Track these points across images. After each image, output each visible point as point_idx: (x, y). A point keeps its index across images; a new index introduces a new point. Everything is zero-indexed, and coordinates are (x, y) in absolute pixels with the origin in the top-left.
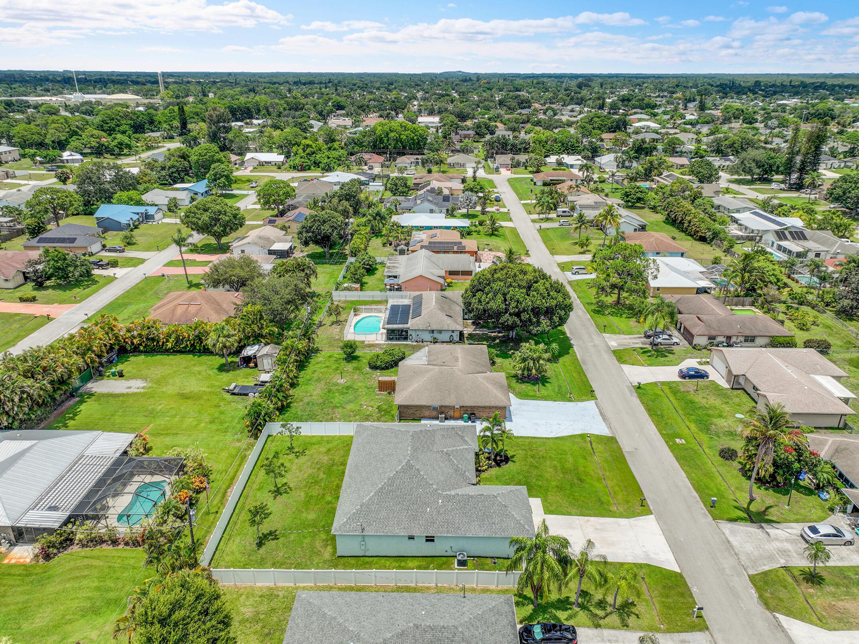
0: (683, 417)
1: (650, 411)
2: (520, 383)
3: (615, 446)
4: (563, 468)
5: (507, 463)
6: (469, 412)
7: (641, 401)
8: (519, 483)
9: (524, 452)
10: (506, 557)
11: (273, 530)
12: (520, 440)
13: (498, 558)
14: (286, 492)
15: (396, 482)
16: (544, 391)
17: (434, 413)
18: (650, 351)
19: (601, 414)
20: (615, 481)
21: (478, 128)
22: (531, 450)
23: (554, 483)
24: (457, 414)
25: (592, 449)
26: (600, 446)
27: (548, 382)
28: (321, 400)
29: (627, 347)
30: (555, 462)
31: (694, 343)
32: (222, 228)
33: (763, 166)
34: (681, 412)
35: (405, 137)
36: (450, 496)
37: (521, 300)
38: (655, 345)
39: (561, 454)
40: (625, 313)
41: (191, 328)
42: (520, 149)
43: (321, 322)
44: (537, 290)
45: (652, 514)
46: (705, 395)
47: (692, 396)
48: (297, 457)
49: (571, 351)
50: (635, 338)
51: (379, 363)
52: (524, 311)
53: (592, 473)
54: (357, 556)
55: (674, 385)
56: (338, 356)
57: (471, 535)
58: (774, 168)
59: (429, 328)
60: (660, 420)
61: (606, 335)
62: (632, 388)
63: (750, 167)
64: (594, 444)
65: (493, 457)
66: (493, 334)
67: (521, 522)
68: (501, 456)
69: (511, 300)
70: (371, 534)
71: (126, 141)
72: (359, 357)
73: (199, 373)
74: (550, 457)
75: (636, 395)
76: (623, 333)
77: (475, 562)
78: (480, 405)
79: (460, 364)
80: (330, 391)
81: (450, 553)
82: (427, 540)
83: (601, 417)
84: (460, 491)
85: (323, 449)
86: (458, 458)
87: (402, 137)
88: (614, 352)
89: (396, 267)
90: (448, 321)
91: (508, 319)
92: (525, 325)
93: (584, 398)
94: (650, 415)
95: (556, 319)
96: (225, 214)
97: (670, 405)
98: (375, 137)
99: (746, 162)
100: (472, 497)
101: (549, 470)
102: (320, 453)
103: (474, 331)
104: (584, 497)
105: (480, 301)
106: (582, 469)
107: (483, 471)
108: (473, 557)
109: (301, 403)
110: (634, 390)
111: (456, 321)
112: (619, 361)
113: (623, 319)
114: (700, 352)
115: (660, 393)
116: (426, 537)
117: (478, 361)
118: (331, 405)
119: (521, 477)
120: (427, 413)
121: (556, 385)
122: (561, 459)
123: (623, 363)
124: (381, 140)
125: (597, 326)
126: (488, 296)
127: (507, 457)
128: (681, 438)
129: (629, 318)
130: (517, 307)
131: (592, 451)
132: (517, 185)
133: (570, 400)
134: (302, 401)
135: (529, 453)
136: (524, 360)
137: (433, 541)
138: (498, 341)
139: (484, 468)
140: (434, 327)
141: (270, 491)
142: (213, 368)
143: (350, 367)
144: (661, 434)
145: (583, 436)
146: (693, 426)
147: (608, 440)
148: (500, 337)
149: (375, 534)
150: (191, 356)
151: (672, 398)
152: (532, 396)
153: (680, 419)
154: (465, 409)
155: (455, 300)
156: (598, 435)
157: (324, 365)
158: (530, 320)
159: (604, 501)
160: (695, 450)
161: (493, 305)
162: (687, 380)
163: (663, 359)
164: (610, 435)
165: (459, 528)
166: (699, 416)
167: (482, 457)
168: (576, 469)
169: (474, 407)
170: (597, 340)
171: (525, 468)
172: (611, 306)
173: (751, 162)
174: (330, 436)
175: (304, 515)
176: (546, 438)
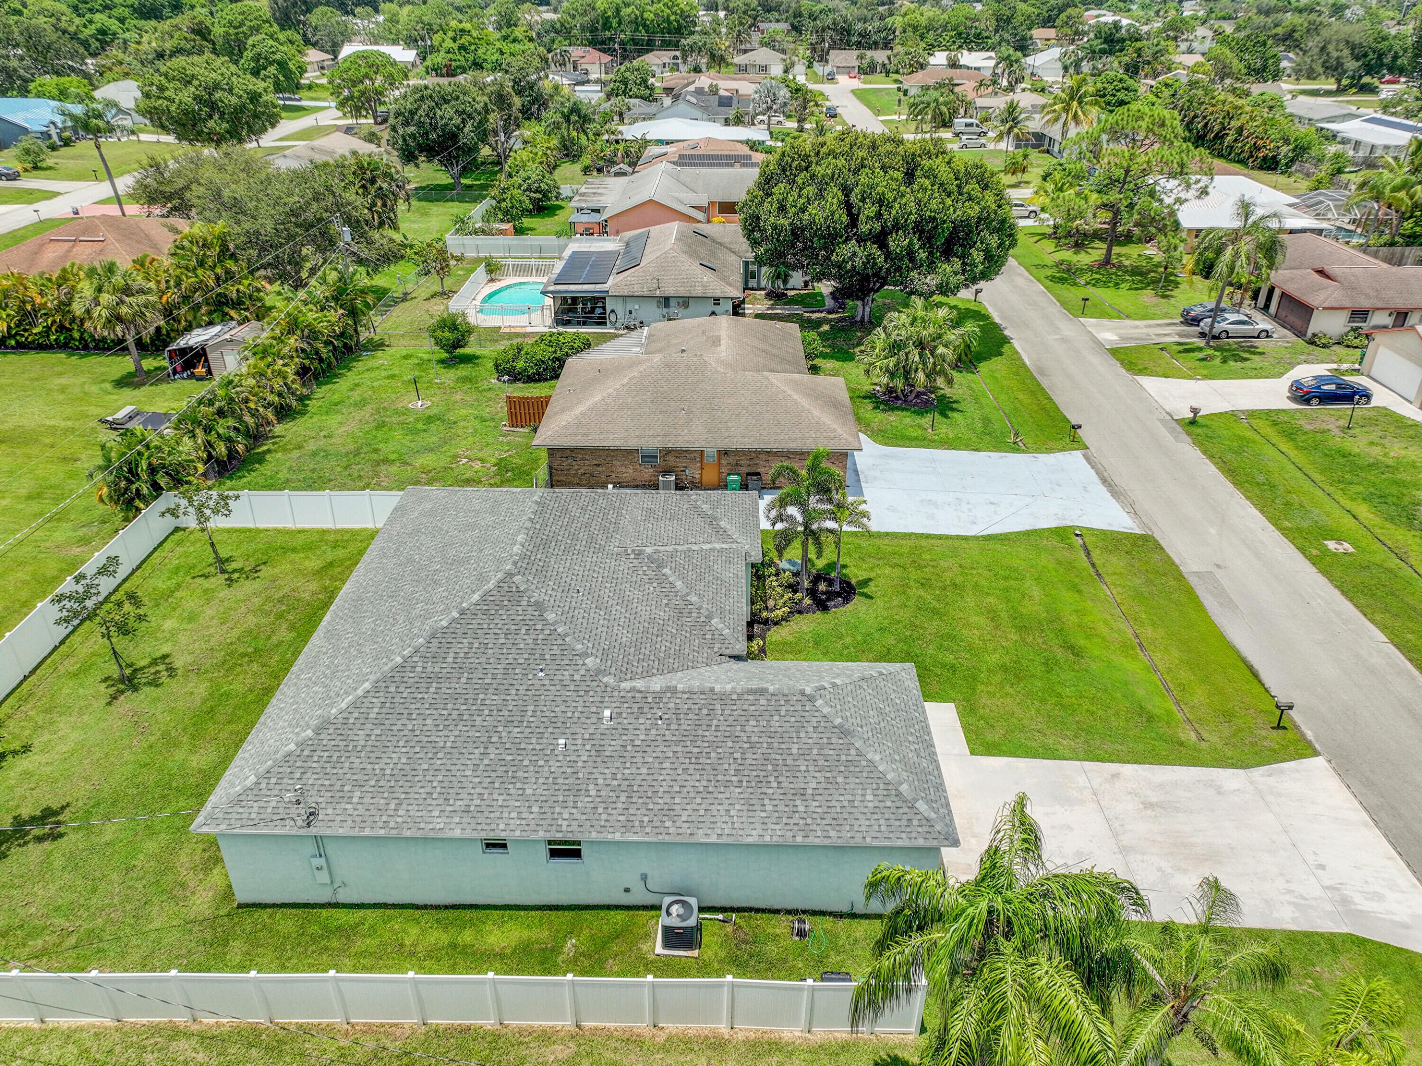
0: (1331, 490)
1: (1232, 473)
2: (884, 410)
3: (1155, 556)
4: (1014, 615)
5: (847, 600)
6: (744, 470)
7: (1204, 452)
8: (886, 656)
9: (897, 572)
10: (845, 909)
11: (55, 806)
12: (886, 542)
13: (814, 913)
14: (155, 683)
15: (455, 648)
16: (944, 427)
17: (647, 473)
18: (1200, 349)
19: (1104, 481)
20: (1175, 653)
21: (795, 17)
22: (920, 567)
23: (993, 659)
24: (710, 476)
25: (1093, 565)
26: (1113, 559)
27: (954, 410)
28: (351, 447)
29: (1145, 343)
30: (991, 600)
31: (1309, 334)
32: (225, 125)
33: (1365, 55)
34: (1317, 477)
35: (652, 16)
36: (645, 693)
37: (890, 196)
38: (1214, 337)
39: (1006, 578)
40: (1124, 281)
41: (50, 280)
42: (876, 43)
43: (406, 294)
44: (931, 174)
45: (1316, 753)
46: (1373, 437)
47: (1337, 440)
48: (230, 582)
49: (1006, 349)
50: (1159, 325)
51: (520, 364)
52: (896, 227)
53: (1105, 631)
54: (306, 906)
55: (1283, 418)
56: (426, 357)
57: (713, 839)
58: (1387, 60)
59: (658, 293)
60: (1268, 494)
61: (1089, 322)
62: (1175, 425)
63: (1338, 58)
64: (1096, 554)
65: (806, 584)
66: (814, 316)
67: (904, 788)
68: (830, 582)
69: (863, 200)
70: (341, 831)
71: (113, 28)
72: (477, 358)
73: (63, 389)
74: (976, 584)
75: (1189, 439)
76: (1128, 317)
77: (729, 928)
78: (774, 446)
79: (725, 350)
80: (381, 426)
81: (639, 896)
82: (555, 853)
83: (1105, 489)
84: (682, 681)
85: (313, 563)
86: (692, 576)
87: (646, 15)
88: (1114, 352)
89: (601, 194)
90: (707, 277)
91: (854, 254)
92: (899, 269)
93: (1051, 444)
94: (1237, 484)
95: (977, 256)
96: (231, 91)
97: (1285, 460)
98: (593, 14)
99: (1331, 48)
100: (723, 697)
101: (974, 619)
102: (300, 572)
103: (768, 309)
104: (1093, 700)
105: (782, 209)
106: (1074, 619)
107: (776, 623)
108: (724, 910)
109: (295, 454)
110: (1180, 429)
111: (725, 280)
112: (1128, 370)
113: (1120, 292)
114: (1327, 350)
115: (1249, 434)
116: (550, 842)
117: (775, 351)
118: (375, 456)
119: (891, 640)
120: (627, 473)
121: (977, 416)
122: (1007, 589)
123: (1143, 371)
124: (607, 25)
125: (1063, 304)
126: (805, 192)
127: (849, 584)
128: (1339, 540)
129: (1136, 289)
130: (879, 215)
131: (1092, 571)
132: (872, 98)
133: (1015, 448)
134: (300, 447)
135: (914, 575)
136: (895, 347)
137: (576, 854)
138: (826, 328)
139: (779, 613)
140: (670, 290)
141: (106, 680)
142: (104, 381)
143: (449, 376)
144: (1281, 529)
145: (1061, 534)
146: (1363, 510)
147: (1134, 544)
148: (831, 320)
149: (356, 832)
150: (63, 355)
151: (1284, 447)
152: (916, 439)
153: (1320, 493)
154: (731, 460)
155: (726, 242)
156: (1103, 532)
157: (384, 374)
158: (911, 254)
159: (1156, 711)
160: (1390, 571)
161: (816, 213)
162: (1315, 407)
163: (1239, 364)
164: (1138, 531)
165: (669, 811)
166: (1374, 485)
167: (772, 581)
168: (1055, 619)
169: (759, 452)
170: (1068, 328)
171: (904, 615)
172: (1090, 269)
173: (1341, 46)
174: (347, 531)
175: (179, 755)
176: (959, 537)
